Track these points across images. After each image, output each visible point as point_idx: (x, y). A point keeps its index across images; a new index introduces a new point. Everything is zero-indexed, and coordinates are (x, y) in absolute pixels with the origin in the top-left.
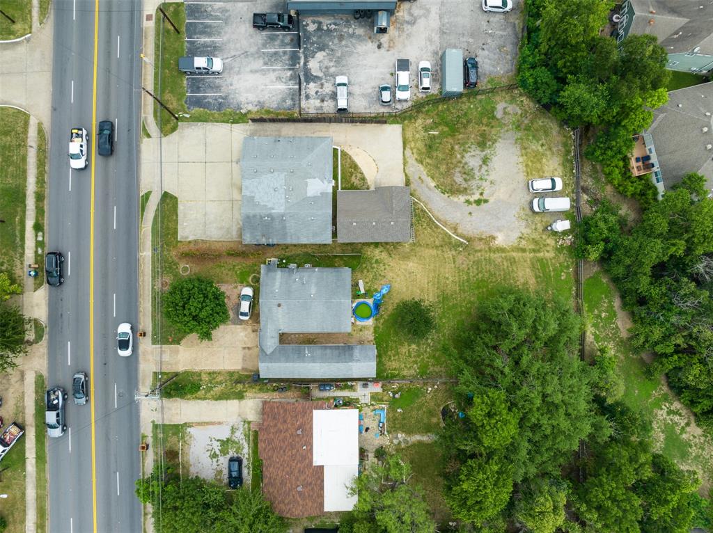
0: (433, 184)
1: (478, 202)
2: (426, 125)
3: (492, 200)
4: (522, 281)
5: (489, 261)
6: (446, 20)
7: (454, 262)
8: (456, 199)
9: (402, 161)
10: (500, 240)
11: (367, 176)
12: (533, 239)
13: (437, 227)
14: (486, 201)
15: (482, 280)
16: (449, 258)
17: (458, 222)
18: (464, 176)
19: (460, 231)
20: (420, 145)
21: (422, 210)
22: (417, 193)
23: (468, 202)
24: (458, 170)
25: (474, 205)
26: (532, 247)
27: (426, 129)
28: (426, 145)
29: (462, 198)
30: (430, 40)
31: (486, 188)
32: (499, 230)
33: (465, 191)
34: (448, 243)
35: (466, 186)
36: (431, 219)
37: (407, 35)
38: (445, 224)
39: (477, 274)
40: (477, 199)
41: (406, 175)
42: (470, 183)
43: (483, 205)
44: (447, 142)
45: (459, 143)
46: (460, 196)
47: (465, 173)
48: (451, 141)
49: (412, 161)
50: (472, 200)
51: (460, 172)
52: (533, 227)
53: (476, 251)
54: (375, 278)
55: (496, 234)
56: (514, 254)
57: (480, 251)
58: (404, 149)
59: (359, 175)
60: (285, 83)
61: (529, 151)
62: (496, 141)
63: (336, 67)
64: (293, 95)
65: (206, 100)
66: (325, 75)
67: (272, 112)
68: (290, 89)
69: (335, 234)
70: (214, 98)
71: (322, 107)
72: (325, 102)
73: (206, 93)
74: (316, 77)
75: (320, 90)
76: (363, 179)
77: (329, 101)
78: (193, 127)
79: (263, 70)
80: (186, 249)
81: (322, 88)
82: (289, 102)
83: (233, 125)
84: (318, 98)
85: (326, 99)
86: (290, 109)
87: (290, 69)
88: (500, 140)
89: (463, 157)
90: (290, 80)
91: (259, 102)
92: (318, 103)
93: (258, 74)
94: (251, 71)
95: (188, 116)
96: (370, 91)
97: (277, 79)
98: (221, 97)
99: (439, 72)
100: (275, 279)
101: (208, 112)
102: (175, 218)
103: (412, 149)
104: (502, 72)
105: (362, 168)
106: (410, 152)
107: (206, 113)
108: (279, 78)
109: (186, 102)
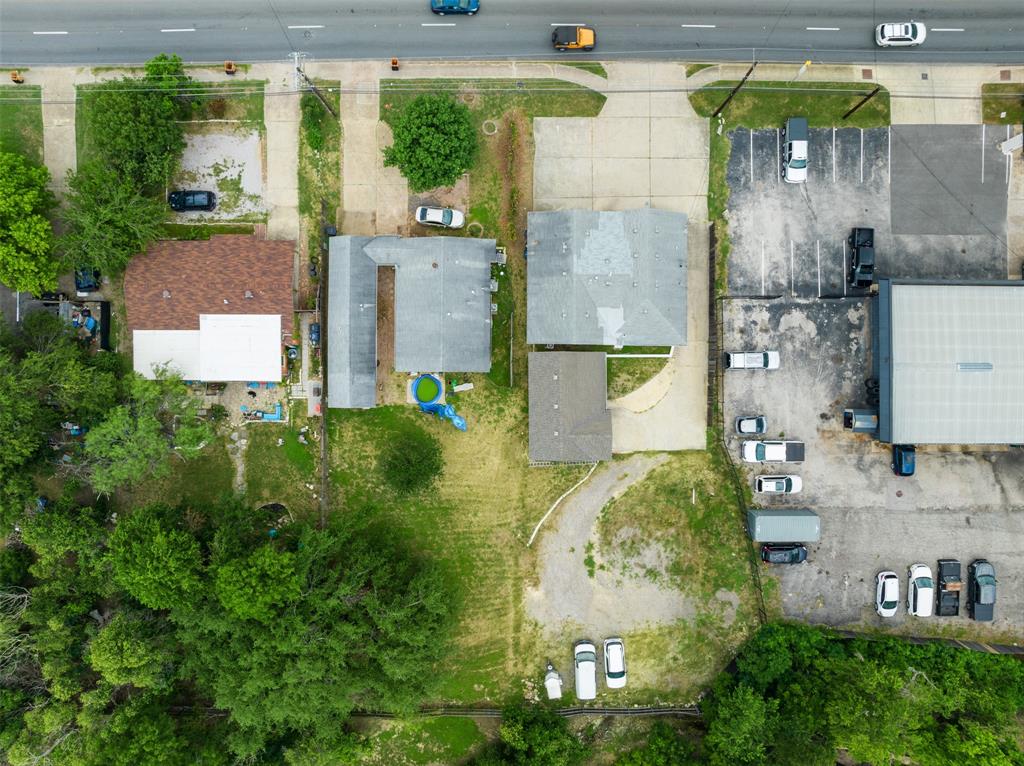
0: (616, 495)
1: (589, 562)
2: (704, 485)
3: (592, 582)
4: (472, 626)
5: (501, 577)
6: (863, 517)
7: (500, 525)
8: (594, 528)
9: (651, 449)
10: (533, 595)
11: (629, 396)
12: (534, 643)
13: (553, 500)
14: (591, 574)
15: (473, 567)
16: (506, 517)
17: (560, 531)
18: (629, 542)
19: (546, 534)
20: (676, 476)
21: (577, 478)
22: (602, 470)
23: (590, 546)
24: (639, 532)
25: (586, 556)
26: (523, 641)
27: (699, 485)
28: (676, 485)
29: (595, 538)
30: (834, 492)
31: (610, 574)
32: (548, 593)
33: (606, 542)
34: (528, 517)
35: (614, 544)
36: (564, 491)
37: (842, 459)
38: (556, 513)
39: (482, 560)
40: (595, 560)
41: (630, 455)
42: (619, 550)
43: (585, 570)
44: (680, 516)
45: (678, 534)
46: (598, 535)
47: (633, 543)
48: (682, 522)
49: (651, 463)
50: (593, 553)
51: (635, 535)
52: (551, 644)
53: (516, 558)
54: (476, 407)
55: (541, 587)
56: (512, 615)
57: (517, 564)
58: (670, 453)
59: (630, 384)
60: (769, 276)
61: (667, 639)
62: (682, 589)
63: (794, 352)
64: (751, 287)
65: (743, 159)
66: (781, 335)
67: (725, 256)
68: (760, 283)
69: (541, 348)
70: (747, 170)
71: (733, 330)
72: (739, 335)
73: (754, 158)
74: (778, 322)
75: (758, 327)
76: (624, 391)
77: (741, 341)
78: (702, 139)
79: (788, 243)
80: (521, 129)
81: (761, 330)
82: (740, 281)
83: (705, 199)
84: (746, 324)
85: (744, 337)
86: (729, 282)
87: (790, 283)
88: (683, 596)
89: (658, 540)
90: (773, 283)
91: (740, 237)
92: (739, 324)
93: (782, 235)
94: (786, 226)
95: (719, 132)
96: (757, 402)
97: (774, 263)
98: (748, 180)
99: (786, 505)
100: (475, 259)
101: (726, 162)
102: (567, 112)
103: (669, 463)
104: (785, 600)
105: (640, 389)
106: (665, 462)
107: (724, 159)
108: (776, 267)
109: (740, 129)
